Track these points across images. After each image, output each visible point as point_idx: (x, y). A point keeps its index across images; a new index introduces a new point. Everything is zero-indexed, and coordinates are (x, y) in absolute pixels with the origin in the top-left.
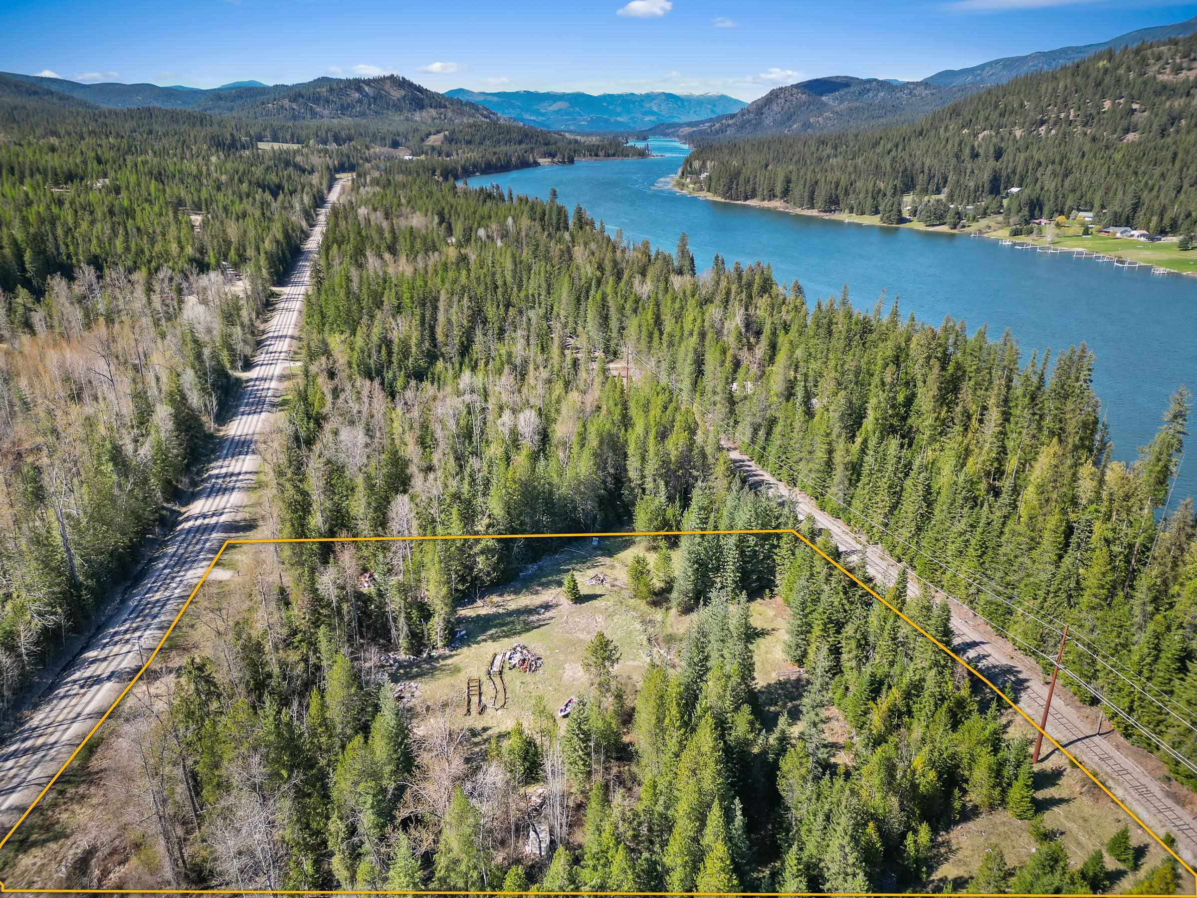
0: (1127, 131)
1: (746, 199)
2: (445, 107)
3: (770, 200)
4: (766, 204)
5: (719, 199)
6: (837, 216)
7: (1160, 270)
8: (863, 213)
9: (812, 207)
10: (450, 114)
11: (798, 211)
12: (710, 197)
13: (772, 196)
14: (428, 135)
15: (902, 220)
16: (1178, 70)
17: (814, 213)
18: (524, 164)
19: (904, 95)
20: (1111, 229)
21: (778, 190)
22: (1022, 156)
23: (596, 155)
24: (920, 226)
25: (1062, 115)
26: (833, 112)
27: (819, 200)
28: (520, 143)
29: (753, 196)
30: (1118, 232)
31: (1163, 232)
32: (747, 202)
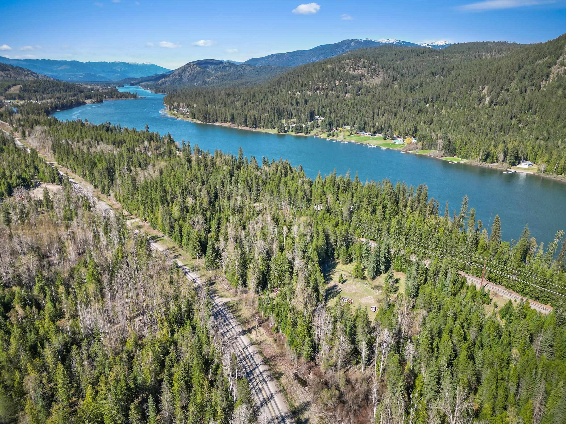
0: (346, 93)
1: (214, 122)
2: (9, 70)
3: (225, 123)
4: (223, 124)
5: (200, 122)
6: (258, 130)
7: (384, 148)
8: (268, 128)
9: (246, 126)
10: (13, 75)
11: (240, 128)
12: (195, 121)
13: (225, 121)
14: (9, 87)
15: (286, 131)
16: (355, 70)
17: (248, 128)
18: (80, 104)
19: (241, 69)
20: (359, 132)
21: (229, 118)
22: (316, 103)
23: (112, 98)
24: (293, 134)
25: (324, 86)
26: (215, 76)
27: (249, 124)
28: (66, 91)
29: (217, 121)
30: (361, 133)
31: (375, 133)
32: (215, 124)
